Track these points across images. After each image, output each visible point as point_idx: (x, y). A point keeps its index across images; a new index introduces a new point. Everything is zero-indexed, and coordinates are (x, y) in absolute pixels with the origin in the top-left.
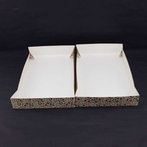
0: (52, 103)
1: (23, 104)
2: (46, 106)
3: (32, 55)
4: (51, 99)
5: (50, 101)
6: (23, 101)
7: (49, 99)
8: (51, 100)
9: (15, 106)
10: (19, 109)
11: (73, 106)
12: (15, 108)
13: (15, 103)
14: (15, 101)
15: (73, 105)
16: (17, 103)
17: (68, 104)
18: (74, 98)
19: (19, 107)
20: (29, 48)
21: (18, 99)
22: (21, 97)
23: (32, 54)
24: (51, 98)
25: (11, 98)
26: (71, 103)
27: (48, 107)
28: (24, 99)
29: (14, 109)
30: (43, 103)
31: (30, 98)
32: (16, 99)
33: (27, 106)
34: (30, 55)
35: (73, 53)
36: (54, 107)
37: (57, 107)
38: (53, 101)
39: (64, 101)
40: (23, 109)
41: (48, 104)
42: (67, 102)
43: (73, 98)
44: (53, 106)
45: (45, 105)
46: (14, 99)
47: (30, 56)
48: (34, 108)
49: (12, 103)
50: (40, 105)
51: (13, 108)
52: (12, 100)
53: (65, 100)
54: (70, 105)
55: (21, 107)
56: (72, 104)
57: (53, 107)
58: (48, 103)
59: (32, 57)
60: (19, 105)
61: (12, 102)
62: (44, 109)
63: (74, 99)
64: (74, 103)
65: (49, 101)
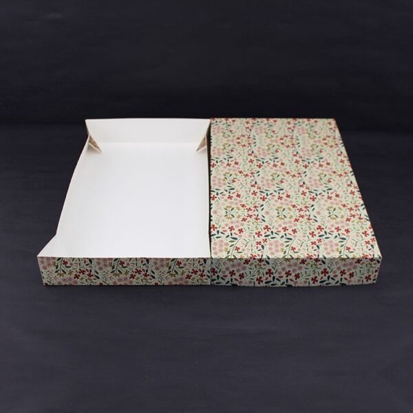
0: (149, 273)
1: (70, 273)
2: (133, 278)
3: (94, 142)
4: (148, 260)
5: (144, 265)
6: (71, 264)
7: (142, 260)
8: (146, 262)
9: (49, 276)
10: (60, 286)
11: (205, 281)
12: (49, 284)
13: (48, 269)
14: (49, 265)
15: (206, 277)
16: (54, 268)
17: (191, 276)
18: (208, 258)
19: (60, 279)
20: (88, 122)
21: (59, 259)
22: (65, 255)
23: (95, 139)
24: (147, 257)
25: (39, 256)
26: (199, 273)
27: (139, 281)
28: (74, 259)
29: (46, 284)
30: (125, 270)
31: (90, 257)
32: (54, 258)
33: (82, 279)
34: (90, 141)
35: (206, 140)
36: (153, 282)
37: (163, 282)
38: (151, 267)
39: (181, 266)
40: (71, 286)
41: (139, 274)
42: (188, 269)
43: (205, 260)
44: (150, 279)
45: (129, 276)
46: (48, 259)
47: (91, 144)
48: (101, 284)
49: (42, 270)
50: (116, 275)
51: (45, 281)
52: (42, 262)
53: (185, 265)
54: (197, 276)
55: (64, 280)
56: (202, 275)
57: (150, 281)
58: (139, 272)
59: (94, 148)
60: (60, 275)
61: (41, 266)
62: (126, 286)
63: (209, 262)
64: (209, 272)
65: (142, 266)
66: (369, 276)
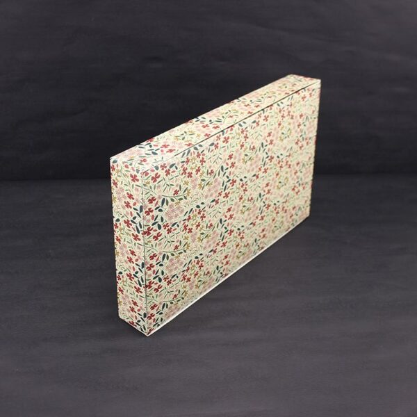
66: (131, 176)
